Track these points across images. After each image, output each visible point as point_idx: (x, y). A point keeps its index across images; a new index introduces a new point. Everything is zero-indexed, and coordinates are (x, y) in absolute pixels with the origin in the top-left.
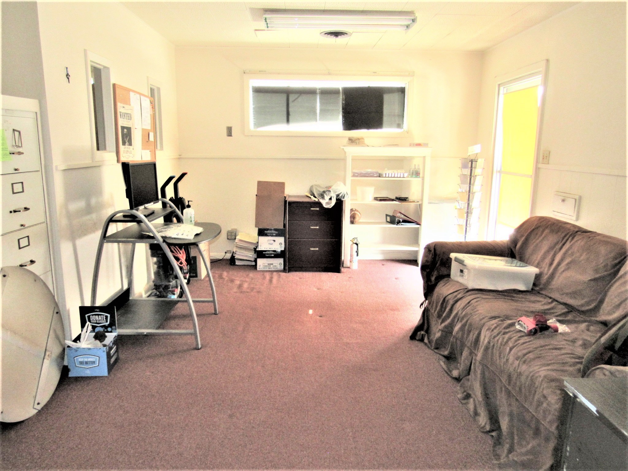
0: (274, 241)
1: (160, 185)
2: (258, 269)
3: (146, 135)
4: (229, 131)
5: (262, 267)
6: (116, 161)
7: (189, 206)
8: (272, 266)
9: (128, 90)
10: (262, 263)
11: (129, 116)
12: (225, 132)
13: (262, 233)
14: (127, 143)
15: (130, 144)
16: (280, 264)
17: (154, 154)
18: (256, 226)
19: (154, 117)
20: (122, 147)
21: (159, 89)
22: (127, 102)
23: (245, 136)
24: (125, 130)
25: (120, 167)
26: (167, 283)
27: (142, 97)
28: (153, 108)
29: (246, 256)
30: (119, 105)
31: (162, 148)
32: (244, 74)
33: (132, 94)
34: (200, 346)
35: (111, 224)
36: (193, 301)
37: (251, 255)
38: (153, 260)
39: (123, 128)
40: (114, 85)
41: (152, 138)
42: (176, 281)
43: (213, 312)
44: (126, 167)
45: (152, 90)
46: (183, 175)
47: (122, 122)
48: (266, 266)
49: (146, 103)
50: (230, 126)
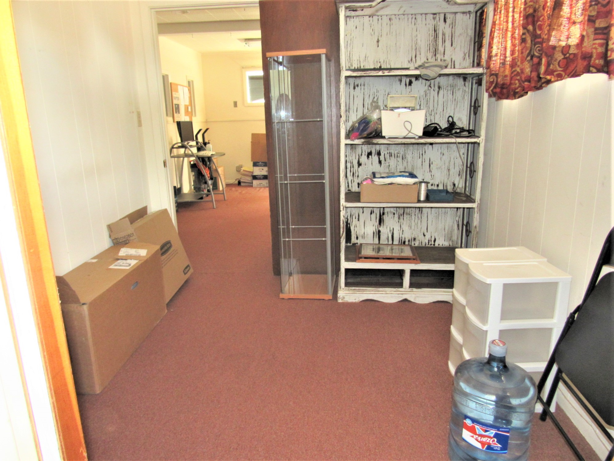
0: (263, 169)
1: (195, 134)
2: (253, 186)
3: (186, 108)
4: (235, 104)
5: (256, 185)
6: (173, 122)
7: (209, 143)
8: (261, 185)
9: (177, 85)
10: (255, 182)
11: (178, 98)
12: (233, 104)
13: (255, 164)
14: (177, 112)
15: (179, 113)
16: (267, 183)
17: (191, 118)
18: (252, 161)
19: (190, 98)
20: (175, 115)
21: (192, 81)
22: (177, 91)
23: (245, 106)
24: (176, 106)
25: (176, 124)
26: (200, 186)
27: (184, 88)
28: (190, 93)
29: (248, 180)
30: (173, 93)
31: (195, 116)
32: (243, 69)
33: (179, 87)
34: (215, 207)
35: (173, 149)
36: (214, 194)
37: (249, 179)
38: (192, 174)
39: (175, 105)
40: (171, 83)
41: (190, 110)
42: (205, 186)
43: (223, 199)
44: (179, 124)
45: (189, 82)
46: (207, 130)
47: (175, 102)
48: (258, 185)
49: (186, 90)
50: (235, 100)
